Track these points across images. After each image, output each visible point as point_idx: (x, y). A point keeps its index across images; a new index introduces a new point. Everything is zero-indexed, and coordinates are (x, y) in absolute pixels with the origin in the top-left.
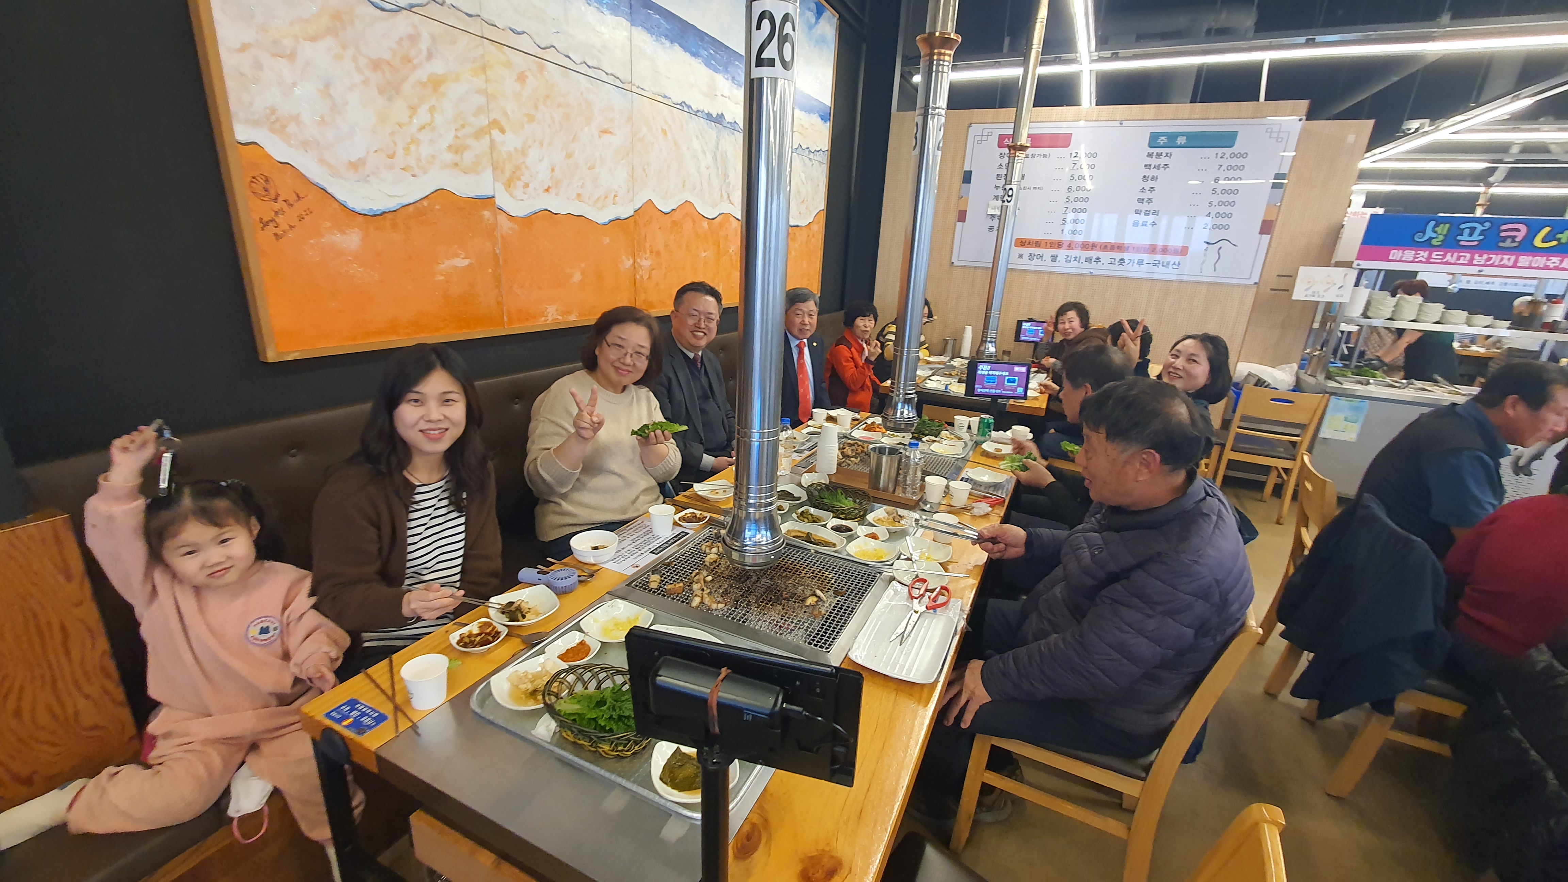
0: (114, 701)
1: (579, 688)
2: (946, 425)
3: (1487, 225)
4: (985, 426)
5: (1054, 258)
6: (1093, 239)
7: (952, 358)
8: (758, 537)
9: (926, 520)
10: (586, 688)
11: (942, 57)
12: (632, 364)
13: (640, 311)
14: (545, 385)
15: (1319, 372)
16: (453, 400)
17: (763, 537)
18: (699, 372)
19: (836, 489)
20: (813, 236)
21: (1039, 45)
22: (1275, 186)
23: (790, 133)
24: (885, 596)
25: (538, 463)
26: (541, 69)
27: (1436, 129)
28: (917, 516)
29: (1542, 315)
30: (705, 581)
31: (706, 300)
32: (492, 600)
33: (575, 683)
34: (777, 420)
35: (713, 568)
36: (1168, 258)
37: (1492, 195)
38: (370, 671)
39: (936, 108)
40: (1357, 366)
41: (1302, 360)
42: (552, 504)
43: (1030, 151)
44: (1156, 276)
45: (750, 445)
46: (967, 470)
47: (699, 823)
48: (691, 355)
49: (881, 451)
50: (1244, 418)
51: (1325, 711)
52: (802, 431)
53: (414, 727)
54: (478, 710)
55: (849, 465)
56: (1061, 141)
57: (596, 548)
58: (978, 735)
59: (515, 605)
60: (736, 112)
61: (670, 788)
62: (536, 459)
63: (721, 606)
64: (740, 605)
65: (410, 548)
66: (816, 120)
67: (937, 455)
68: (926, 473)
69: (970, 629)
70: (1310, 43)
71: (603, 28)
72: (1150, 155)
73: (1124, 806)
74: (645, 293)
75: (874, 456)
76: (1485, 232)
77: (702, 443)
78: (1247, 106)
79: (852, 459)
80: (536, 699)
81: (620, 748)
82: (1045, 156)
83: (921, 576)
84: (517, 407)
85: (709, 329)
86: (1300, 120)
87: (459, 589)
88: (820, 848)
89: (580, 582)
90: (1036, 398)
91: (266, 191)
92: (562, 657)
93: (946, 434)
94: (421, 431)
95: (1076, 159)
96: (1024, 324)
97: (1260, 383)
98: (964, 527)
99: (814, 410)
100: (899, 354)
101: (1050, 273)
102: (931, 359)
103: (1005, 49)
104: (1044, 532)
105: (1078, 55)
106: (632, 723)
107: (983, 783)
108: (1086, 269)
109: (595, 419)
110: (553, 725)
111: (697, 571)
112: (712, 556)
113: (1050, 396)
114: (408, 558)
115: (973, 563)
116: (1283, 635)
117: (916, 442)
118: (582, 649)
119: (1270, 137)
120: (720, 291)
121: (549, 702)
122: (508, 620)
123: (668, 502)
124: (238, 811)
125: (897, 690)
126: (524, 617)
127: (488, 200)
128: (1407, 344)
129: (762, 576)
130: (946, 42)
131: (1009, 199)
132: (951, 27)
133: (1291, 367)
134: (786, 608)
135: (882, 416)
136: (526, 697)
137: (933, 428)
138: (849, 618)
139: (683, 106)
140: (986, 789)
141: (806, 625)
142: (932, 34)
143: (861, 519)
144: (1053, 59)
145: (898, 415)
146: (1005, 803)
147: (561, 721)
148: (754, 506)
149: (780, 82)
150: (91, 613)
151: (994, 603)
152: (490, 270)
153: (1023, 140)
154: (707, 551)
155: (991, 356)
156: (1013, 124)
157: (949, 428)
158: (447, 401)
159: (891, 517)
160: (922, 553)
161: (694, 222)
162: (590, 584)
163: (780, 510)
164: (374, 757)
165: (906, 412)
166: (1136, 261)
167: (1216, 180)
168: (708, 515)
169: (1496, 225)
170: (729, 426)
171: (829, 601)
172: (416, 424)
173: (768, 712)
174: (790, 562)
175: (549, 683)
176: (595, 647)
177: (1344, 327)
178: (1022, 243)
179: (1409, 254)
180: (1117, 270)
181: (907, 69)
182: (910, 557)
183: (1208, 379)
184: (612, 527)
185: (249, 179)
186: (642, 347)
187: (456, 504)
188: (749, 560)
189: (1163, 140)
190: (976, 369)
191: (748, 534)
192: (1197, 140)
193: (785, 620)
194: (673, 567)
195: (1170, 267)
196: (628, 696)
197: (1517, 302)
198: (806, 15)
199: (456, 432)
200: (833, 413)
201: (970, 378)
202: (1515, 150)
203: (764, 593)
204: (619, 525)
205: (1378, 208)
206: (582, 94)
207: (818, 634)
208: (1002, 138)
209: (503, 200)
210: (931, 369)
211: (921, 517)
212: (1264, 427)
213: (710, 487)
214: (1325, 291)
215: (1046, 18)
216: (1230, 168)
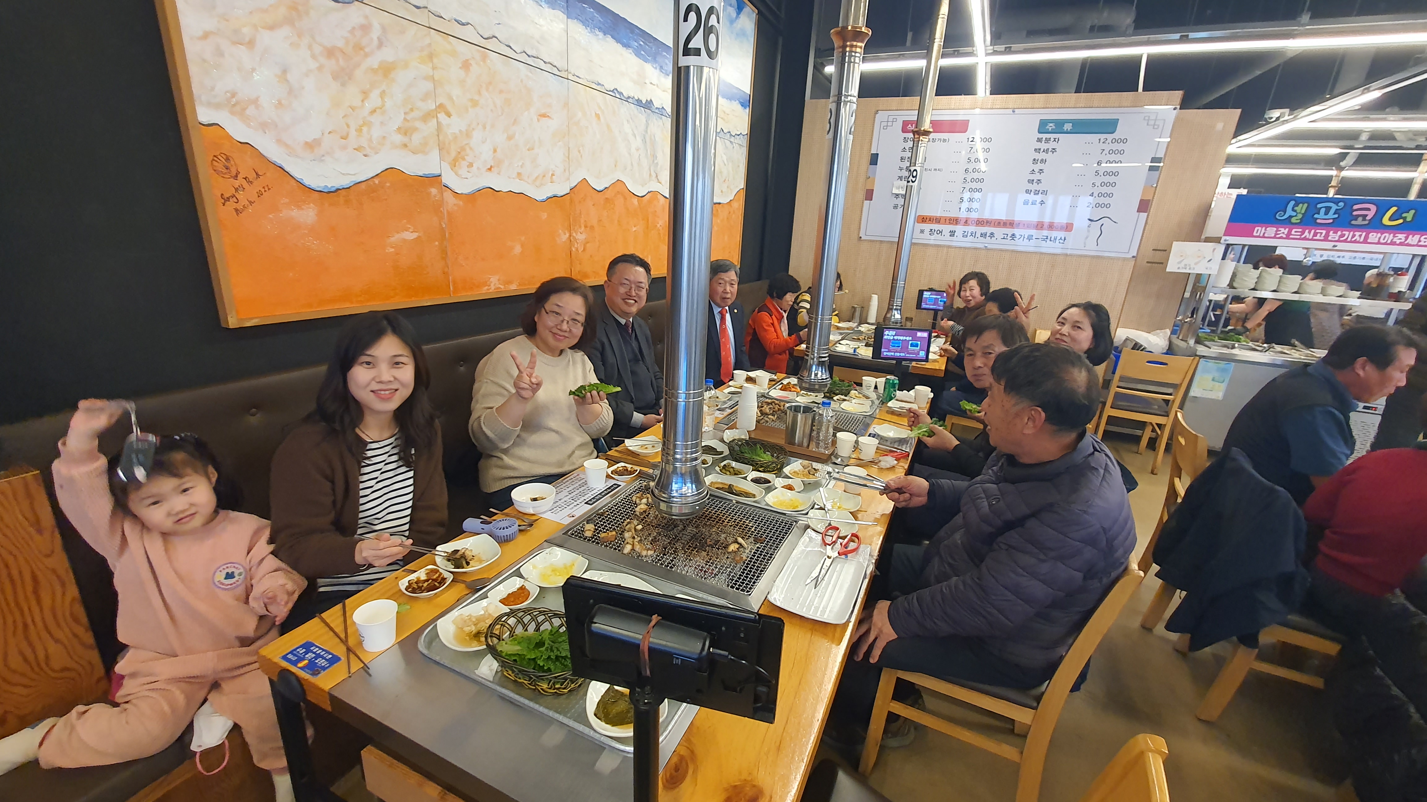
0: (83, 644)
1: (519, 630)
2: (855, 386)
3: (1341, 204)
4: (891, 386)
5: (952, 233)
6: (987, 216)
7: (860, 324)
8: (684, 489)
9: (838, 473)
10: (526, 630)
11: (854, 49)
12: (568, 330)
13: (576, 281)
14: (488, 348)
15: (1190, 336)
16: (402, 363)
17: (689, 489)
18: (630, 337)
19: (755, 445)
20: (734, 212)
21: (941, 39)
22: (1151, 168)
23: (714, 117)
24: (800, 543)
25: (482, 421)
26: (484, 58)
27: (1295, 119)
28: (830, 469)
29: (1388, 286)
30: (635, 529)
31: (636, 270)
32: (439, 548)
33: (516, 626)
34: (702, 382)
35: (643, 518)
36: (1054, 234)
37: (1343, 178)
38: (324, 615)
39: (848, 96)
40: (1222, 332)
41: (1174, 326)
42: (495, 458)
43: (932, 136)
44: (1043, 250)
45: (677, 405)
46: (874, 426)
47: (632, 756)
48: (623, 321)
49: (796, 409)
50: (1122, 379)
51: (1196, 645)
52: (724, 391)
53: (366, 668)
54: (425, 652)
55: (767, 422)
56: (960, 127)
57: (535, 500)
58: (884, 669)
59: (460, 553)
60: (664, 98)
61: (603, 723)
62: (479, 417)
63: (650, 553)
64: (668, 552)
65: (362, 500)
66: (737, 106)
67: (846, 413)
68: (837, 430)
69: (878, 573)
70: (1185, 39)
71: (541, 20)
72: (1039, 140)
73: (1016, 731)
74: (580, 264)
75: (790, 414)
76: (1339, 211)
77: (632, 402)
78: (1127, 96)
79: (770, 416)
80: (479, 641)
81: (557, 686)
82: (945, 140)
83: (833, 524)
84: (462, 368)
85: (640, 297)
86: (1175, 109)
87: (408, 537)
88: (743, 778)
89: (520, 531)
90: (935, 361)
91: (227, 169)
92: (503, 601)
93: (855, 394)
94: (372, 391)
95: (972, 143)
96: (925, 293)
97: (1137, 347)
98: (872, 479)
99: (734, 372)
100: (813, 321)
101: (949, 247)
102: (840, 325)
103: (908, 43)
104: (945, 482)
105: (974, 49)
106: (568, 663)
107: (889, 712)
108: (980, 243)
109: (534, 380)
110: (495, 665)
111: (629, 520)
112: (642, 507)
113: (948, 358)
114: (360, 510)
115: (880, 512)
116: (1157, 575)
117: (828, 401)
118: (522, 593)
119: (1148, 124)
120: (649, 262)
121: (491, 644)
122: (453, 567)
123: (601, 457)
124: (200, 746)
125: (812, 630)
126: (468, 564)
127: (435, 179)
128: (1267, 312)
129: (688, 525)
130: (857, 35)
131: (914, 179)
132: (862, 22)
133: (1166, 333)
134: (710, 554)
135: (798, 378)
136: (470, 639)
137: (843, 388)
138: (768, 563)
139: (615, 93)
140: (892, 718)
141: (729, 570)
142: (845, 28)
143: (778, 471)
144: (952, 52)
145: (813, 377)
146: (909, 730)
147: (503, 662)
148: (680, 460)
149: (706, 70)
150: (60, 562)
151: (898, 547)
152: (437, 243)
153: (926, 126)
154: (638, 502)
155: (897, 323)
156: (917, 111)
157: (858, 388)
158: (397, 363)
159: (806, 470)
160: (834, 503)
161: (625, 199)
162: (529, 533)
163: (704, 464)
164: (328, 697)
165: (820, 374)
166: (1026, 237)
167: (1099, 163)
168: (638, 468)
169: (1349, 205)
170: (658, 387)
171: (749, 547)
172: (368, 384)
173: (695, 657)
174: (713, 511)
175: (491, 626)
176: (534, 592)
177: (1212, 297)
178: (923, 219)
179: (1271, 231)
180: (1009, 245)
181: (819, 60)
182: (823, 506)
183: (1091, 344)
184: (551, 479)
185: (211, 158)
186: (578, 314)
187: (405, 460)
188: (675, 511)
189: (1051, 126)
190: (882, 335)
191: (675, 487)
192: (1082, 127)
193: (710, 566)
194: (606, 517)
195: (1057, 241)
196: (565, 638)
197: (1369, 274)
198: (728, 11)
199: (405, 393)
200: (752, 374)
201: (877, 342)
202: (1364, 137)
203: (690, 541)
204: (557, 478)
205: (1242, 189)
206: (522, 81)
207: (739, 579)
208: (905, 123)
209: (449, 178)
210: (841, 334)
211: (834, 470)
212: (1140, 386)
213: (640, 443)
214: (1196, 264)
215: (947, 14)
216: (1112, 152)
